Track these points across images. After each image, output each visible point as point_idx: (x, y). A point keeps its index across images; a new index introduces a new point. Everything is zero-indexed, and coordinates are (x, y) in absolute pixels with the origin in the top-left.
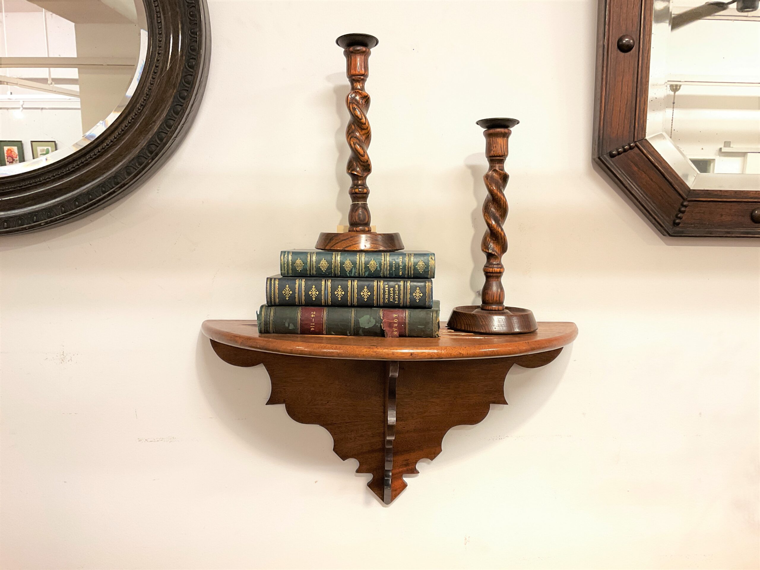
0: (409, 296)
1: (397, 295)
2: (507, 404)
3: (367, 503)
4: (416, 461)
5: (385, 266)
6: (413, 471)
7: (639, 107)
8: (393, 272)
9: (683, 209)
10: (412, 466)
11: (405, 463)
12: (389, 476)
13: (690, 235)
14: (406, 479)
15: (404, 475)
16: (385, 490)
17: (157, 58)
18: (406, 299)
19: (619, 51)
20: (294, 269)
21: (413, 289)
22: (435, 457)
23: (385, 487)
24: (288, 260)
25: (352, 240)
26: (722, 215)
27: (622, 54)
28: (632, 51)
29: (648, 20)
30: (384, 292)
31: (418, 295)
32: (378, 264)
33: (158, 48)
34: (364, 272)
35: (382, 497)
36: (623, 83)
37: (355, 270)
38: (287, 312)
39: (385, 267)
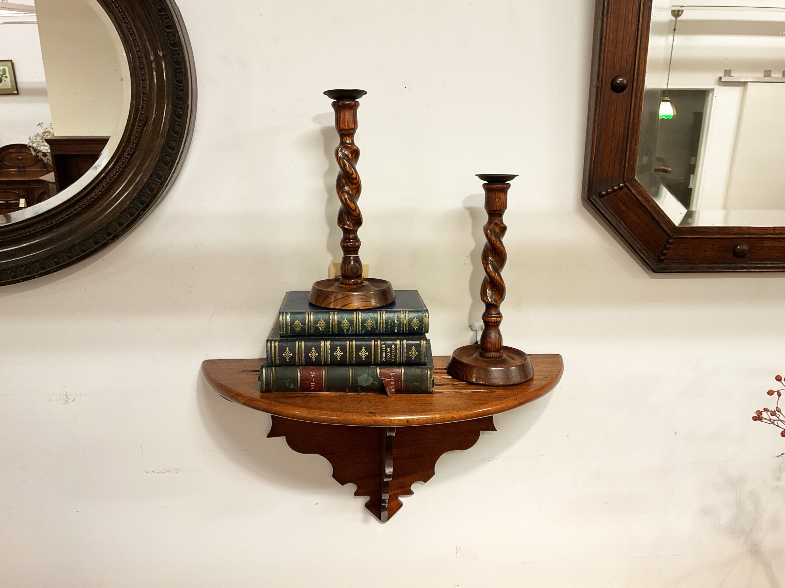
0: (405, 355)
1: (393, 354)
2: (496, 431)
3: (366, 521)
4: (411, 483)
5: (382, 324)
6: (409, 493)
7: (630, 147)
8: (388, 330)
9: (668, 246)
10: (407, 488)
11: (401, 485)
12: (385, 503)
13: (674, 271)
14: (402, 499)
15: (399, 496)
16: (382, 512)
17: (142, 106)
18: (403, 357)
19: (612, 92)
20: (293, 329)
21: (409, 347)
22: (428, 480)
23: (382, 508)
24: (286, 322)
25: (347, 299)
26: (705, 251)
27: (615, 95)
28: (625, 91)
29: (643, 59)
30: (382, 351)
31: (414, 353)
32: (374, 323)
33: (142, 95)
34: (361, 330)
35: (379, 517)
36: (615, 124)
37: (352, 329)
38: (288, 372)
39: (381, 326)
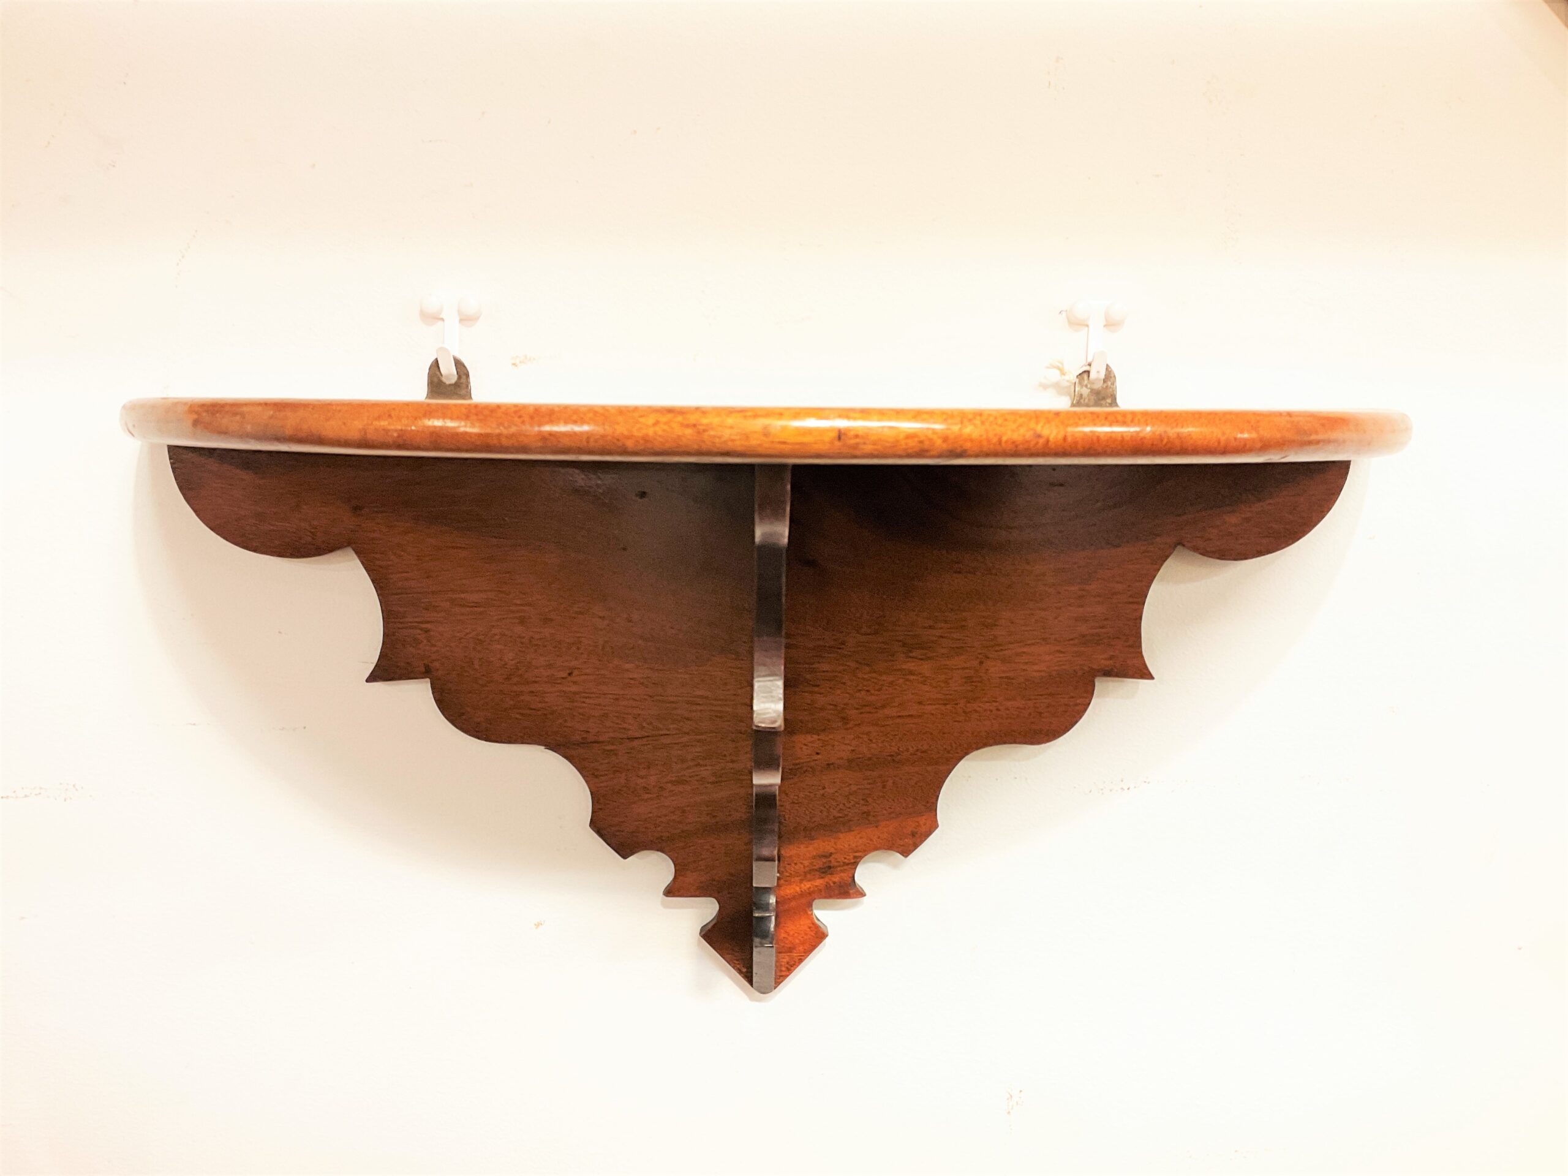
2: (1152, 677)
4: (855, 857)
6: (847, 890)
10: (842, 874)
11: (819, 863)
12: (766, 907)
15: (816, 903)
16: (755, 950)
22: (916, 846)
23: (757, 940)
35: (747, 973)
